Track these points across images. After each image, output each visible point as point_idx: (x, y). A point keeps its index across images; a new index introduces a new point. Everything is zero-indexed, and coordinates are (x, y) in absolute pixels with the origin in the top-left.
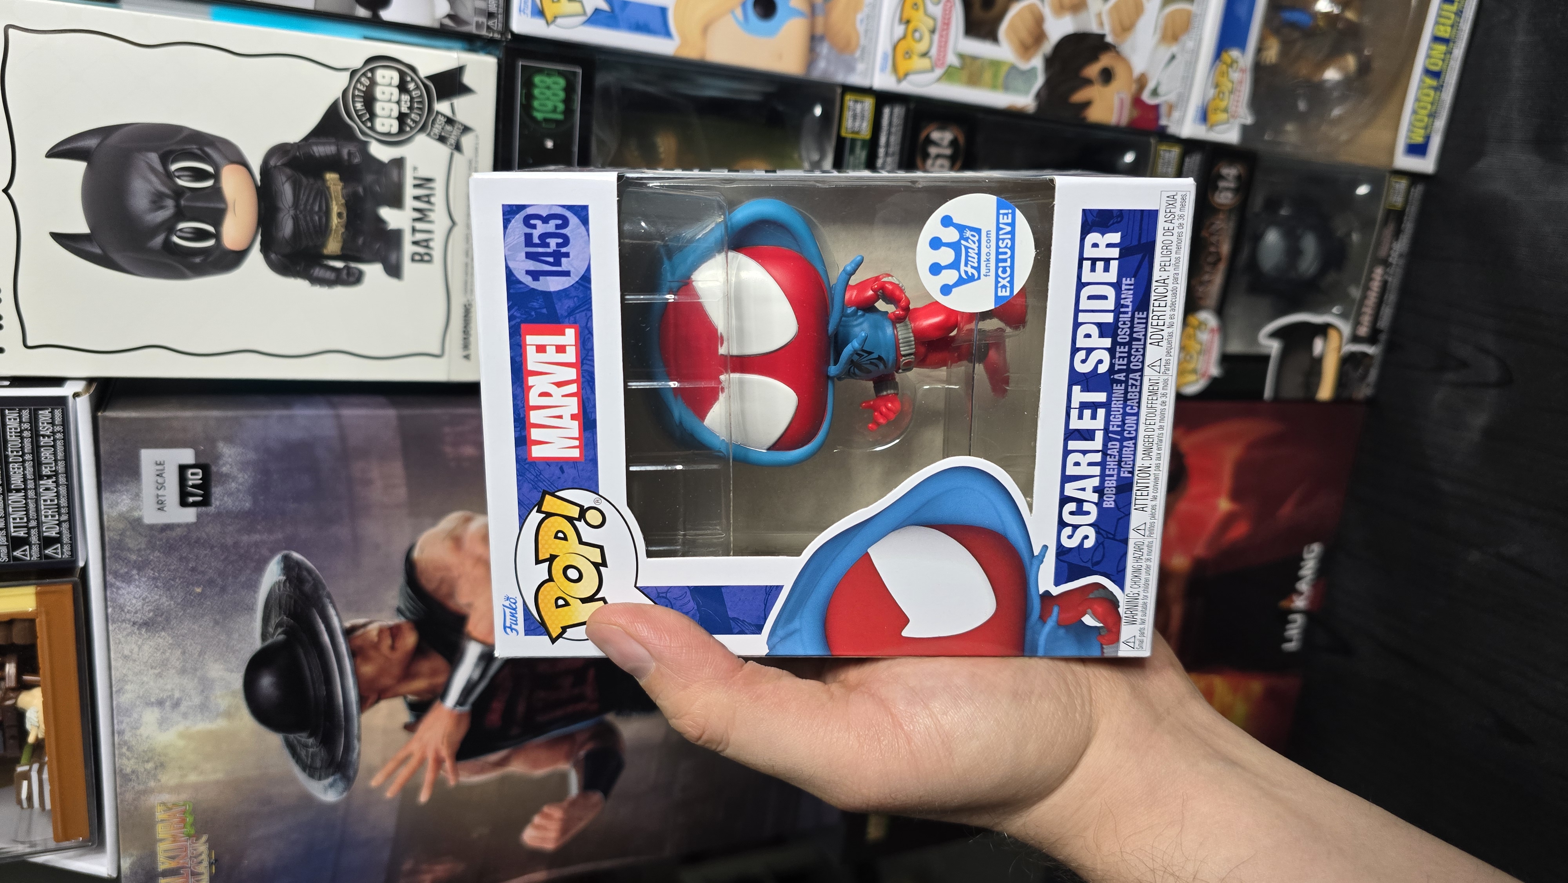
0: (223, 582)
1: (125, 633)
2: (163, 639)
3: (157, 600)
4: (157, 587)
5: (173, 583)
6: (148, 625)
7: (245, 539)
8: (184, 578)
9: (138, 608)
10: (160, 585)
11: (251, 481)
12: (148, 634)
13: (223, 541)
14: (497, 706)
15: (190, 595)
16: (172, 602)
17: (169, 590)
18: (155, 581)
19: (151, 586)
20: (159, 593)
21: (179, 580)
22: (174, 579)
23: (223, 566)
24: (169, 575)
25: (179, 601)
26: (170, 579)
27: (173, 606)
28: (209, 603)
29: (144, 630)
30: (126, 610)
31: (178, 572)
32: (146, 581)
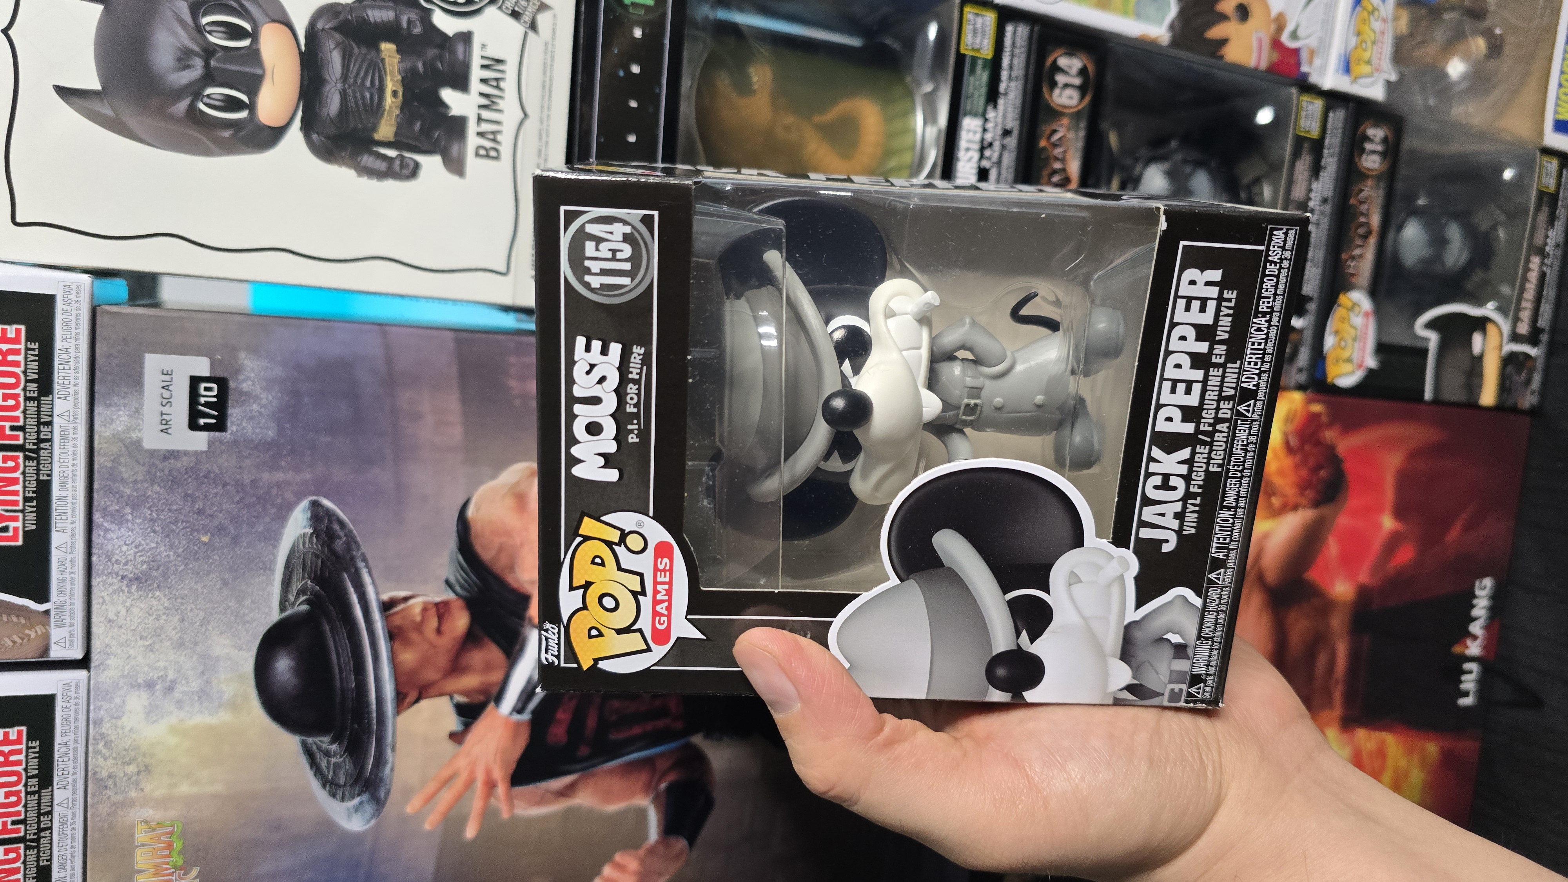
0: (235, 531)
1: (111, 590)
2: (159, 600)
3: (153, 548)
4: (154, 532)
5: (174, 527)
6: (140, 580)
7: (266, 476)
8: (188, 522)
9: (129, 558)
10: (157, 529)
11: (275, 403)
12: (140, 593)
13: (238, 477)
14: (563, 716)
15: (194, 544)
16: (172, 553)
17: (168, 536)
18: (151, 523)
19: (146, 529)
20: (156, 540)
21: (182, 523)
22: (175, 522)
23: (236, 510)
24: (170, 517)
25: (180, 550)
26: (170, 522)
27: (172, 558)
28: (216, 557)
29: (134, 587)
30: (114, 560)
31: (181, 513)
32: (141, 524)
